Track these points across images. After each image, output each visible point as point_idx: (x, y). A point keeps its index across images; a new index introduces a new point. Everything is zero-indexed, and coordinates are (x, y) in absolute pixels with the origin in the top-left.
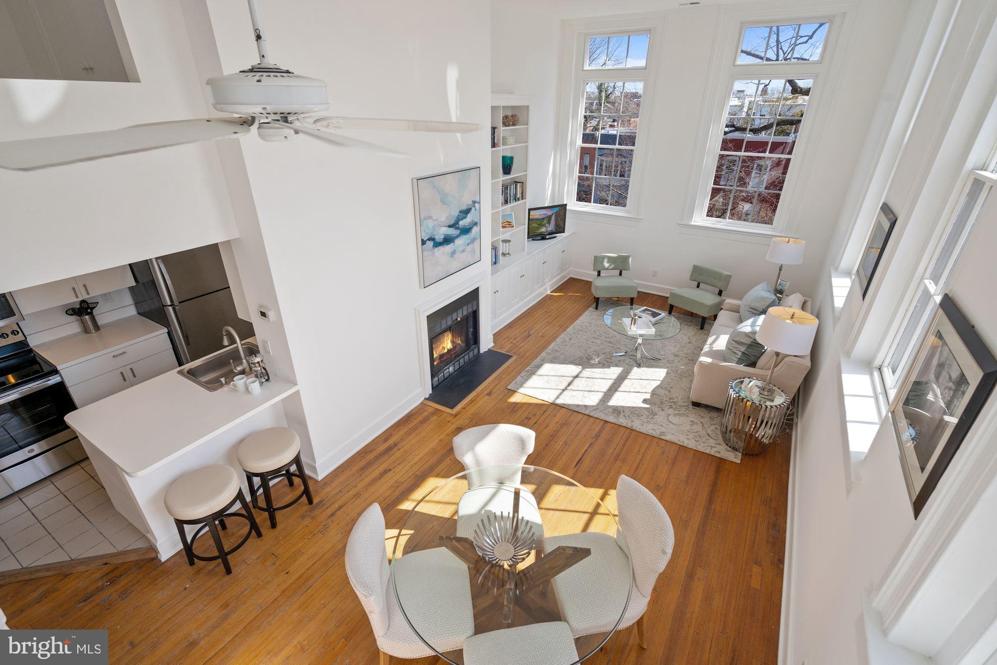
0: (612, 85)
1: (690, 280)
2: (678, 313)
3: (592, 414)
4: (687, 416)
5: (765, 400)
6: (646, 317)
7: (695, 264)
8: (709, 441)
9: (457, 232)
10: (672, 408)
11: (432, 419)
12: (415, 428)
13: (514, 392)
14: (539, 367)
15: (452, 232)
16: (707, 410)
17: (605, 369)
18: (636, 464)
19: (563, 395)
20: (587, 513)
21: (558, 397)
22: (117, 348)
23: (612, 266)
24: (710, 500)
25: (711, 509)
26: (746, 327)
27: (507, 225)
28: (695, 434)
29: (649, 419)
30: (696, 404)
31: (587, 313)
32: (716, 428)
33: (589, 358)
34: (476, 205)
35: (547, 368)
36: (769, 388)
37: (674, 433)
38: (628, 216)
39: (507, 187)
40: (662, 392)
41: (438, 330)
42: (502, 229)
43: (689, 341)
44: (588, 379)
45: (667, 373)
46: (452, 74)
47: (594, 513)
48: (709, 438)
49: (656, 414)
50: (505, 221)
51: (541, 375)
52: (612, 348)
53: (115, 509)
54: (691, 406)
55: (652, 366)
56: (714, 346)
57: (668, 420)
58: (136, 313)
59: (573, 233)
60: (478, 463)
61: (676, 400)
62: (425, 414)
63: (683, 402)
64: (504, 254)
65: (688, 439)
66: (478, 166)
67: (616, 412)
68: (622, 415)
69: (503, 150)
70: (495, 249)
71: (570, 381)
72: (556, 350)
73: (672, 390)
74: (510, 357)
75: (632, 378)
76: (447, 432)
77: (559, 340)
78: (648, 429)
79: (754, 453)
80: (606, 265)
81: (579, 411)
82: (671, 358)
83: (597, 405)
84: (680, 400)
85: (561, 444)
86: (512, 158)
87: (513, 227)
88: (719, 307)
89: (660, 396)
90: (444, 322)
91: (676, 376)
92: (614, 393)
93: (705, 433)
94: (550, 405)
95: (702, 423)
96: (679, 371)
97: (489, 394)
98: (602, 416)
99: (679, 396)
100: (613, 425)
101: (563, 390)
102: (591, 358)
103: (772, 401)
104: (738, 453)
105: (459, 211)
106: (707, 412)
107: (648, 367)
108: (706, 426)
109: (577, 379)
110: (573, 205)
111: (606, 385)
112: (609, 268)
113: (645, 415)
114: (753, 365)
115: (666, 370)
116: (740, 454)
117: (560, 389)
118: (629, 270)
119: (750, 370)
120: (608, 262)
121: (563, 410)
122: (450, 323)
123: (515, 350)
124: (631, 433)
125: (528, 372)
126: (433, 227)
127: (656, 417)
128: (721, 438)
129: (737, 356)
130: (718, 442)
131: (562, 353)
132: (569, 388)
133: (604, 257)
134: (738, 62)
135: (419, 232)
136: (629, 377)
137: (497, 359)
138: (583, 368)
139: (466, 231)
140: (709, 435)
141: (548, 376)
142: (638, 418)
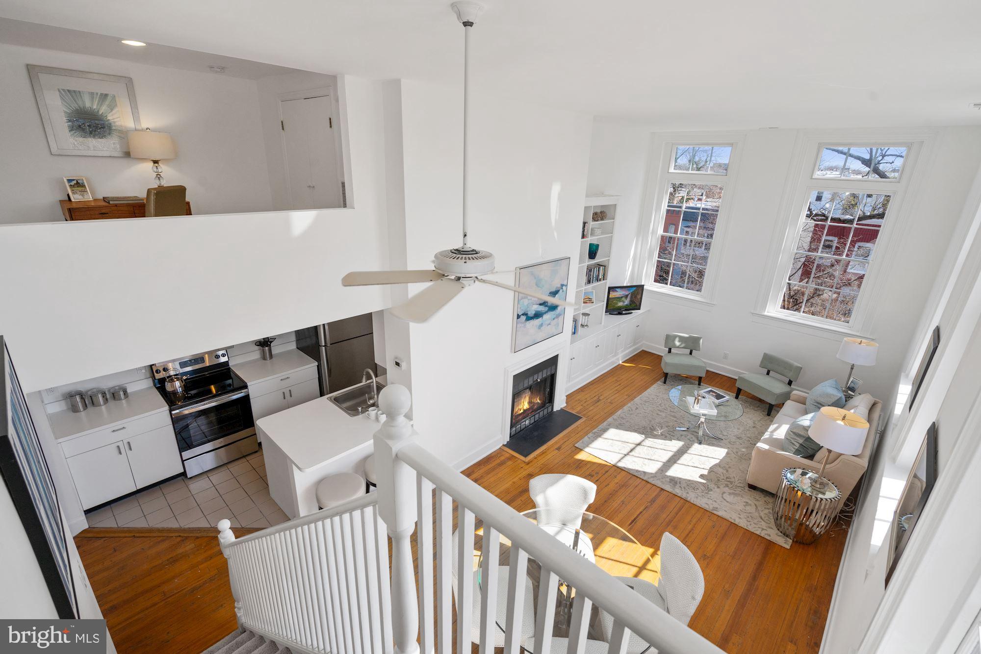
0: (704, 159)
1: (760, 366)
2: (747, 397)
3: (650, 481)
4: (742, 497)
5: (818, 492)
6: (711, 399)
7: (767, 352)
8: (760, 523)
9: (547, 309)
10: (728, 486)
11: (508, 463)
12: (493, 469)
13: (580, 450)
14: (605, 430)
15: (542, 309)
16: (763, 494)
17: (667, 441)
18: (687, 531)
19: (625, 459)
20: (636, 566)
21: (619, 461)
22: (284, 374)
23: (683, 345)
24: (755, 577)
25: (754, 585)
26: (806, 420)
27: (588, 300)
28: (748, 515)
29: (703, 494)
30: (752, 487)
31: (655, 386)
32: (770, 513)
33: (653, 429)
34: (564, 288)
35: (612, 433)
36: (822, 481)
37: (726, 509)
38: (703, 300)
39: (591, 270)
40: (720, 470)
41: (521, 387)
42: (583, 304)
43: (753, 425)
44: (649, 448)
45: (727, 453)
46: (556, 189)
47: (643, 568)
48: (761, 520)
49: (711, 490)
50: (586, 298)
51: (606, 439)
52: (676, 423)
53: (269, 495)
54: (747, 488)
55: (713, 445)
56: (775, 434)
57: (722, 497)
58: (295, 347)
59: (649, 311)
60: (547, 503)
61: (733, 480)
62: (503, 458)
63: (740, 483)
64: (582, 326)
65: (740, 518)
66: (569, 256)
67: (673, 482)
68: (678, 485)
69: (590, 239)
70: (575, 321)
71: (633, 448)
72: (622, 418)
73: (729, 470)
74: (580, 418)
75: (692, 453)
76: (520, 476)
77: (626, 408)
78: (702, 502)
79: (804, 542)
80: (677, 343)
81: (638, 476)
82: (733, 439)
83: (656, 473)
84: (736, 480)
85: (619, 502)
86: (598, 246)
87: (593, 303)
88: (787, 396)
89: (717, 474)
90: (526, 381)
91: (735, 458)
92: (673, 464)
93: (758, 515)
94: (612, 467)
95: (756, 505)
96: (739, 453)
97: (559, 449)
98: (659, 484)
99: (736, 477)
100: (669, 493)
101: (625, 455)
102: (654, 429)
103: (824, 494)
104: (788, 539)
105: (549, 292)
106: (762, 496)
107: (709, 444)
108: (759, 508)
109: (639, 447)
110: (651, 286)
111: (666, 456)
112: (680, 347)
113: (700, 489)
114: (811, 457)
115: (726, 450)
116: (791, 541)
117: (622, 454)
118: (699, 350)
119: (807, 462)
120: (679, 341)
121: (623, 473)
122: (531, 382)
123: (584, 412)
124: (685, 504)
125: (595, 434)
126: (527, 305)
127: (711, 493)
128: (774, 522)
129: (794, 447)
130: (770, 525)
131: (628, 421)
132: (631, 454)
133: (676, 336)
134: (815, 176)
135: (516, 308)
136: (689, 452)
137: (568, 418)
138: (646, 438)
139: (553, 308)
140: (761, 518)
141: (613, 440)
142: (693, 491)
